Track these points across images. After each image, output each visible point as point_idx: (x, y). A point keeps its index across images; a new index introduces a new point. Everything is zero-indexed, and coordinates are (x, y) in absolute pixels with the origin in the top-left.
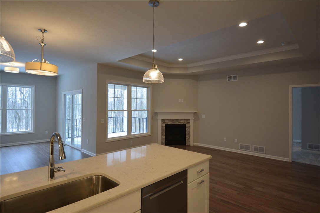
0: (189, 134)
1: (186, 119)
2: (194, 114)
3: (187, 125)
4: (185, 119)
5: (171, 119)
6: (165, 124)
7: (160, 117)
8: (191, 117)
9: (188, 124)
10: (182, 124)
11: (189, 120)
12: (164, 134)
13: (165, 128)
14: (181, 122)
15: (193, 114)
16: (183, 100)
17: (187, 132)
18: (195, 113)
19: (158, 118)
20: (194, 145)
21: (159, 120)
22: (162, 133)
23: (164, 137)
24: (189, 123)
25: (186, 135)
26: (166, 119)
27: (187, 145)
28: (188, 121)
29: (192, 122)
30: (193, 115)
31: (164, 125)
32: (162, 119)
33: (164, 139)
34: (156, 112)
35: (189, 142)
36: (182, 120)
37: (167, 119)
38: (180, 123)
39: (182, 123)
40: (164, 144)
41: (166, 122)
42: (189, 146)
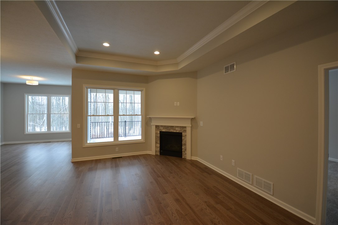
0: (185, 145)
1: (183, 127)
2: (191, 120)
3: (183, 134)
4: (181, 127)
5: (165, 126)
6: (160, 131)
7: (154, 123)
8: (188, 124)
9: (185, 132)
10: (178, 131)
11: (186, 127)
12: (159, 142)
13: (159, 135)
14: (176, 129)
15: (190, 120)
16: (178, 103)
17: (183, 142)
18: (192, 119)
19: (152, 124)
20: (192, 159)
21: (152, 127)
22: (157, 141)
23: (158, 145)
24: (185, 131)
25: (183, 145)
26: (160, 126)
27: (183, 157)
28: (185, 129)
29: (188, 130)
30: (190, 122)
31: (159, 132)
32: (156, 126)
33: (158, 147)
34: (150, 117)
35: (186, 154)
36: (178, 127)
37: (162, 126)
38: (175, 131)
39: (178, 130)
40: (159, 154)
41: (160, 128)
42: (185, 159)
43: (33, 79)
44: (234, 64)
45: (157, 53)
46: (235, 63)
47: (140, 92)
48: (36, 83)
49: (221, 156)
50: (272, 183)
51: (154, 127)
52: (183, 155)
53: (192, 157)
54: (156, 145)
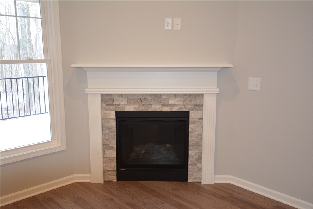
0: (199, 145)
1: (190, 95)
3: (193, 116)
4: (185, 95)
5: (134, 94)
6: (116, 112)
7: (96, 87)
8: (208, 87)
9: (197, 110)
10: (175, 109)
11: (202, 95)
12: (114, 144)
13: (113, 124)
14: (171, 102)
17: (192, 139)
18: (223, 72)
19: (87, 90)
21: (90, 98)
22: (106, 142)
23: (113, 154)
24: (200, 107)
25: (190, 148)
26: (118, 94)
27: (190, 180)
28: (198, 102)
30: (216, 80)
31: (113, 115)
32: (102, 95)
33: (111, 160)
35: (200, 170)
36: (175, 95)
37: (122, 95)
38: (166, 109)
39: (175, 106)
40: (114, 178)
41: (116, 103)
42: (198, 187)
51: (99, 98)
52: (189, 173)
53: (217, 176)
54: (104, 153)
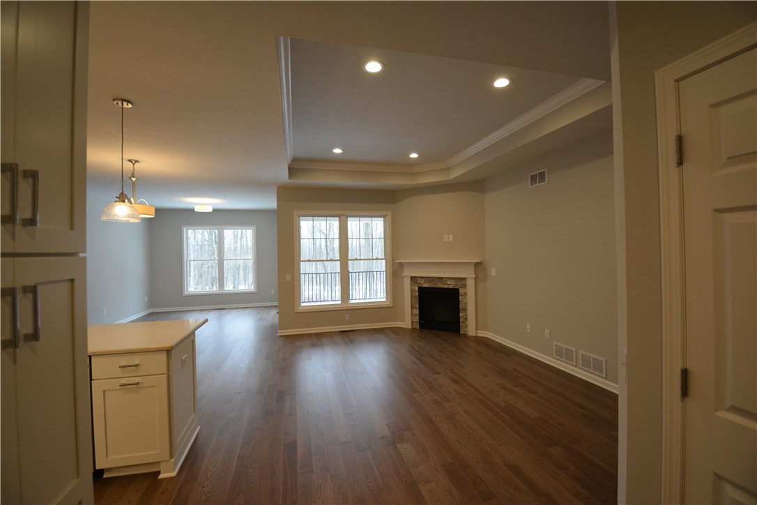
0: (465, 310)
1: (460, 278)
2: (475, 265)
3: (461, 291)
4: (456, 278)
5: (428, 277)
6: (419, 287)
7: (408, 273)
8: (469, 274)
9: (463, 288)
10: (451, 287)
11: (465, 279)
12: (417, 306)
13: (417, 294)
14: (448, 282)
15: (473, 267)
16: (451, 236)
17: (461, 306)
18: (477, 265)
19: (404, 274)
20: (478, 335)
21: (405, 279)
22: (413, 305)
23: (417, 312)
24: (464, 286)
25: (461, 311)
26: (419, 277)
27: (461, 333)
28: (464, 283)
29: (470, 284)
30: (473, 270)
31: (417, 289)
32: (411, 277)
33: (416, 315)
34: (400, 263)
35: (466, 326)
36: (451, 278)
37: (422, 277)
38: (446, 286)
39: (451, 285)
40: (418, 327)
41: (419, 282)
42: (465, 336)
43: (205, 202)
44: (544, 172)
45: (414, 156)
46: (546, 170)
47: (382, 219)
48: (209, 209)
49: (528, 326)
50: (604, 359)
51: (409, 279)
52: (461, 328)
53: (479, 331)
54: (412, 311)
